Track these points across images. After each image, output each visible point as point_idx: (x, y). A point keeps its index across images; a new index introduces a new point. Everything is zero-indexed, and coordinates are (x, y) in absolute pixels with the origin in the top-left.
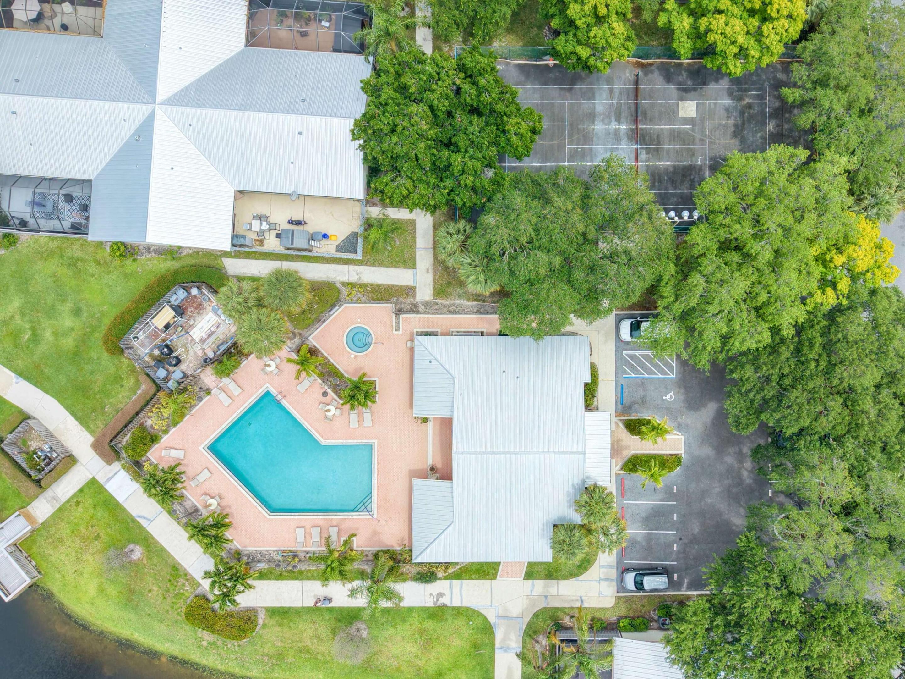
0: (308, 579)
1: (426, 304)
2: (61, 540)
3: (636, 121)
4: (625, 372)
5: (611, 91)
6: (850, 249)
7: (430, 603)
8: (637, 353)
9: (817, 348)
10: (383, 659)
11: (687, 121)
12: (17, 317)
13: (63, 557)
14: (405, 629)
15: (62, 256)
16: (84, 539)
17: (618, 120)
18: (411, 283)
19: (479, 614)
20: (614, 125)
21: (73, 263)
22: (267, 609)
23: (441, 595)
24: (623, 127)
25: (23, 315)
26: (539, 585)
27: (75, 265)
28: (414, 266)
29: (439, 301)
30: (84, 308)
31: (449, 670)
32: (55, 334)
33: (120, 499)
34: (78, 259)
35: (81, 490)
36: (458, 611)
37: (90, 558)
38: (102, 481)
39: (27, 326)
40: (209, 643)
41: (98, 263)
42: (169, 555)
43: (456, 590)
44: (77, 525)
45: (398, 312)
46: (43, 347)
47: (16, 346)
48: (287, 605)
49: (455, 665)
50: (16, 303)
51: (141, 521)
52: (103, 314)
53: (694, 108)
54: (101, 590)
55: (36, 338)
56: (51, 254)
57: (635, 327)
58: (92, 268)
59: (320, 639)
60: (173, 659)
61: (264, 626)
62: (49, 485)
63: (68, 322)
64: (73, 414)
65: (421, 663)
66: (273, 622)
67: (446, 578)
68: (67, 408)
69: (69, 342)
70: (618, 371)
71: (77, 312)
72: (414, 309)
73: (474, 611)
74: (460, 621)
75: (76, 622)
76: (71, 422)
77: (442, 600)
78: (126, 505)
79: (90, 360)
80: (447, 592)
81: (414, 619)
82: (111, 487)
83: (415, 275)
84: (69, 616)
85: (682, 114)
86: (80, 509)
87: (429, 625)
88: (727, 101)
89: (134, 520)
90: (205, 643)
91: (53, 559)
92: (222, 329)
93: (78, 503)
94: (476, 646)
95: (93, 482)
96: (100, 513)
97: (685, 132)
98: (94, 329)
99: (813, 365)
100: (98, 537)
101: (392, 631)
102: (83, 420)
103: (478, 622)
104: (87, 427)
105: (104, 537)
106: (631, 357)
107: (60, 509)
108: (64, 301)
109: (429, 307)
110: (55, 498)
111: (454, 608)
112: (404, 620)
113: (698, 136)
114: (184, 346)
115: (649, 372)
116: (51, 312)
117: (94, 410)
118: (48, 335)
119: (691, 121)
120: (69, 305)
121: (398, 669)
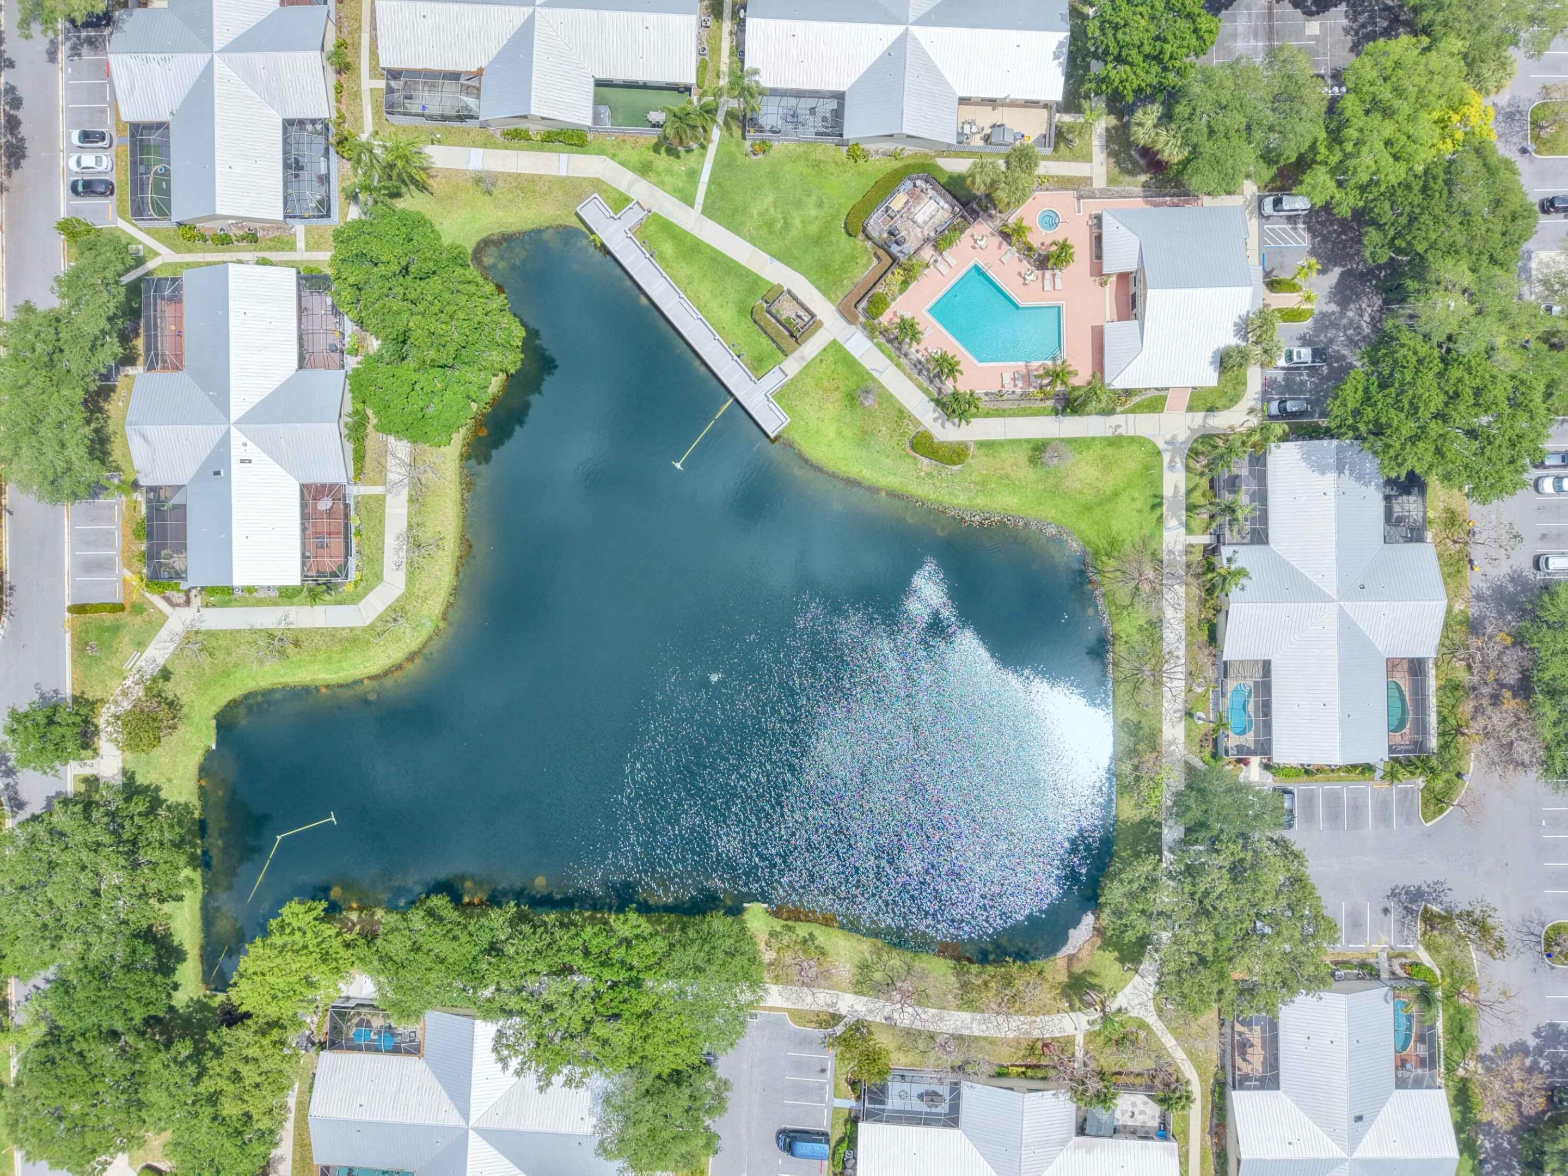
0: (1010, 416)
1: (1101, 190)
2: (807, 393)
3: (1270, 39)
4: (1266, 243)
5: (1250, 15)
6: (1465, 109)
7: (1109, 434)
8: (1276, 227)
9: (1440, 182)
10: (1068, 483)
11: (1311, 38)
12: (772, 209)
13: (807, 407)
14: (1089, 455)
15: (807, 159)
16: (825, 391)
17: (1256, 38)
18: (1088, 175)
19: (1150, 441)
20: (1253, 43)
21: (817, 164)
22: (976, 442)
23: (1118, 426)
24: (1260, 44)
25: (776, 207)
26: (1199, 417)
27: (818, 166)
28: (1091, 161)
29: (1113, 188)
30: (826, 201)
31: (1124, 490)
32: (803, 222)
33: (857, 356)
34: (820, 161)
35: (825, 350)
36: (1132, 440)
37: (831, 406)
38: (841, 342)
39: (780, 216)
40: (927, 474)
41: (836, 164)
42: (896, 400)
43: (1131, 424)
44: (821, 379)
45: (1079, 198)
46: (794, 233)
47: (771, 233)
48: (992, 438)
49: (1129, 485)
50: (771, 198)
51: (874, 373)
52: (841, 205)
53: (1318, 27)
54: (839, 433)
55: (787, 225)
56: (799, 158)
57: (1277, 203)
58: (832, 168)
59: (1018, 466)
60: (893, 494)
61: (973, 457)
62: (804, 341)
63: (813, 212)
64: (818, 288)
65: (1100, 485)
66: (981, 452)
67: (1122, 413)
68: (812, 283)
69: (814, 229)
70: (1262, 242)
71: (820, 205)
72: (1092, 196)
73: (1145, 439)
74: (1135, 447)
75: (812, 465)
76: (817, 294)
77: (1119, 431)
78: (861, 361)
79: (831, 243)
80: (1124, 425)
81: (1097, 447)
82: (849, 347)
83: (1091, 168)
84: (806, 461)
85: (1307, 32)
86: (823, 366)
87: (1109, 451)
88: (1345, 22)
89: (868, 373)
90: (923, 474)
91: (798, 409)
92: (939, 215)
93: (821, 361)
94: (1147, 468)
95: (834, 342)
96: (840, 367)
97: (1311, 47)
98: (834, 217)
99: (1437, 195)
100: (838, 388)
101: (1078, 457)
102: (826, 293)
103: (1150, 447)
104: (829, 298)
105: (843, 388)
106: (1271, 230)
107: (807, 367)
108: (809, 195)
109: (1104, 194)
110: (803, 358)
111: (1129, 437)
112: (1088, 448)
113: (1321, 50)
114: (907, 229)
115: (1286, 242)
116: (799, 204)
117: (835, 284)
118: (797, 222)
119: (1315, 38)
120: (814, 198)
121: (1080, 492)
